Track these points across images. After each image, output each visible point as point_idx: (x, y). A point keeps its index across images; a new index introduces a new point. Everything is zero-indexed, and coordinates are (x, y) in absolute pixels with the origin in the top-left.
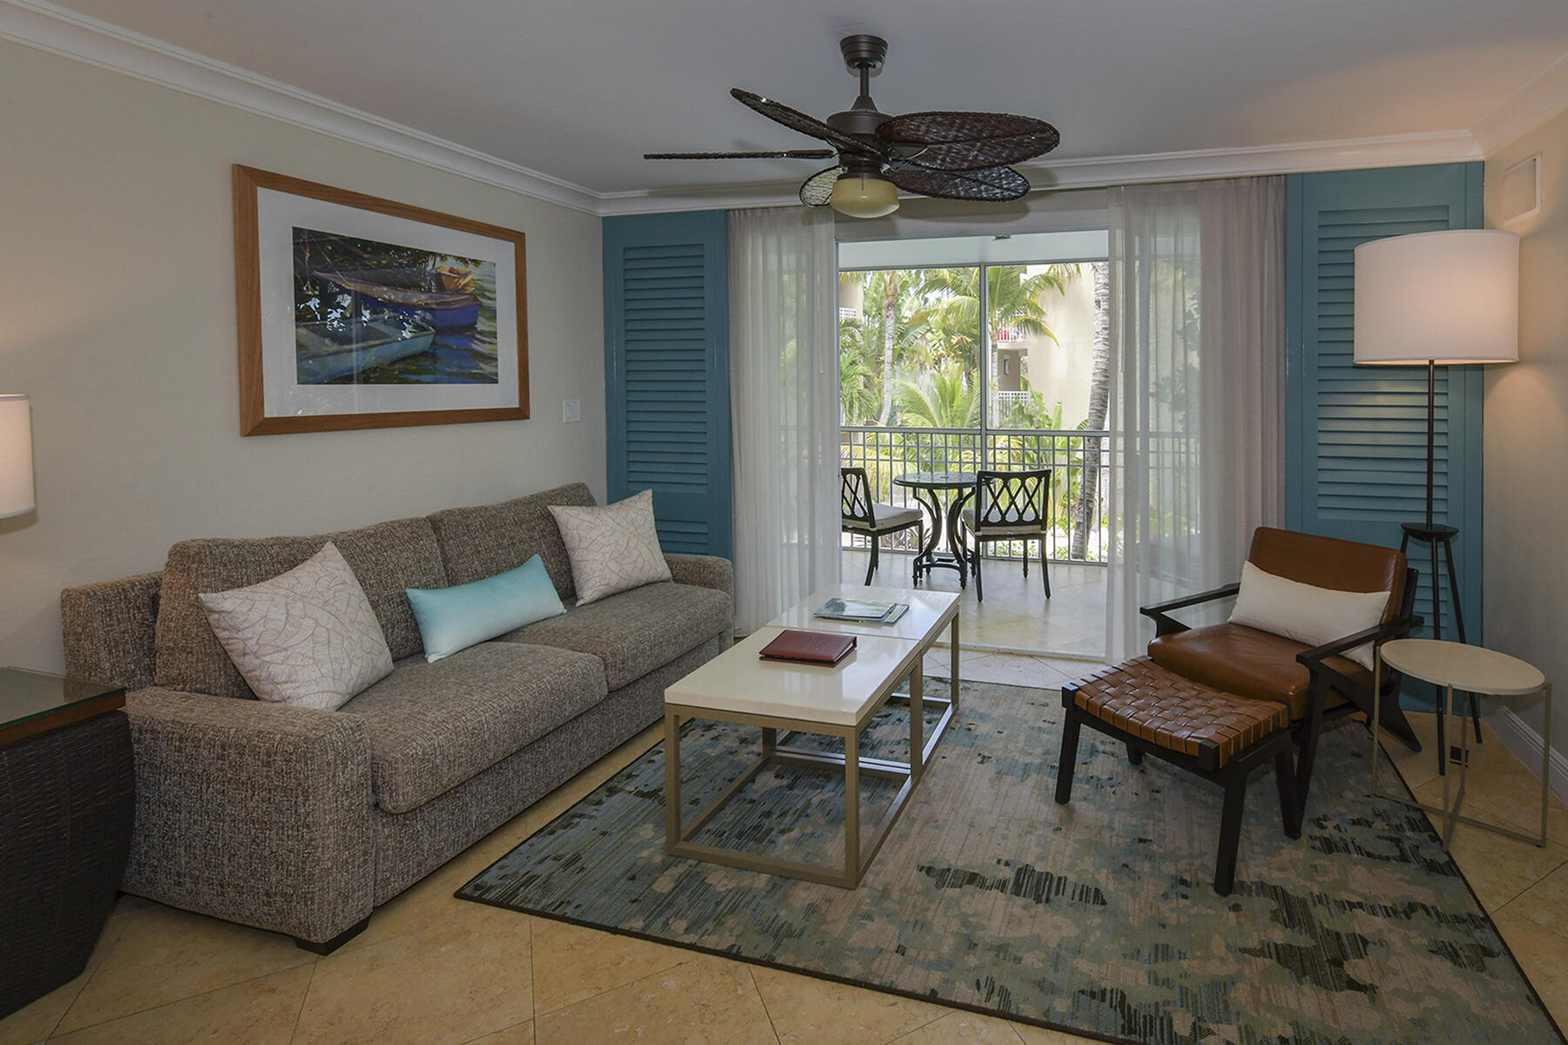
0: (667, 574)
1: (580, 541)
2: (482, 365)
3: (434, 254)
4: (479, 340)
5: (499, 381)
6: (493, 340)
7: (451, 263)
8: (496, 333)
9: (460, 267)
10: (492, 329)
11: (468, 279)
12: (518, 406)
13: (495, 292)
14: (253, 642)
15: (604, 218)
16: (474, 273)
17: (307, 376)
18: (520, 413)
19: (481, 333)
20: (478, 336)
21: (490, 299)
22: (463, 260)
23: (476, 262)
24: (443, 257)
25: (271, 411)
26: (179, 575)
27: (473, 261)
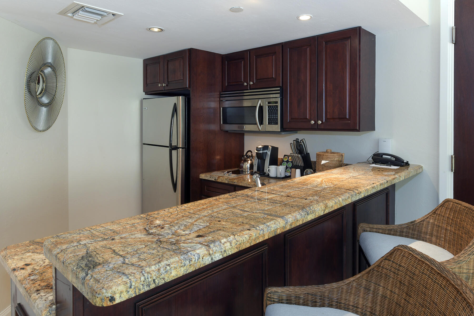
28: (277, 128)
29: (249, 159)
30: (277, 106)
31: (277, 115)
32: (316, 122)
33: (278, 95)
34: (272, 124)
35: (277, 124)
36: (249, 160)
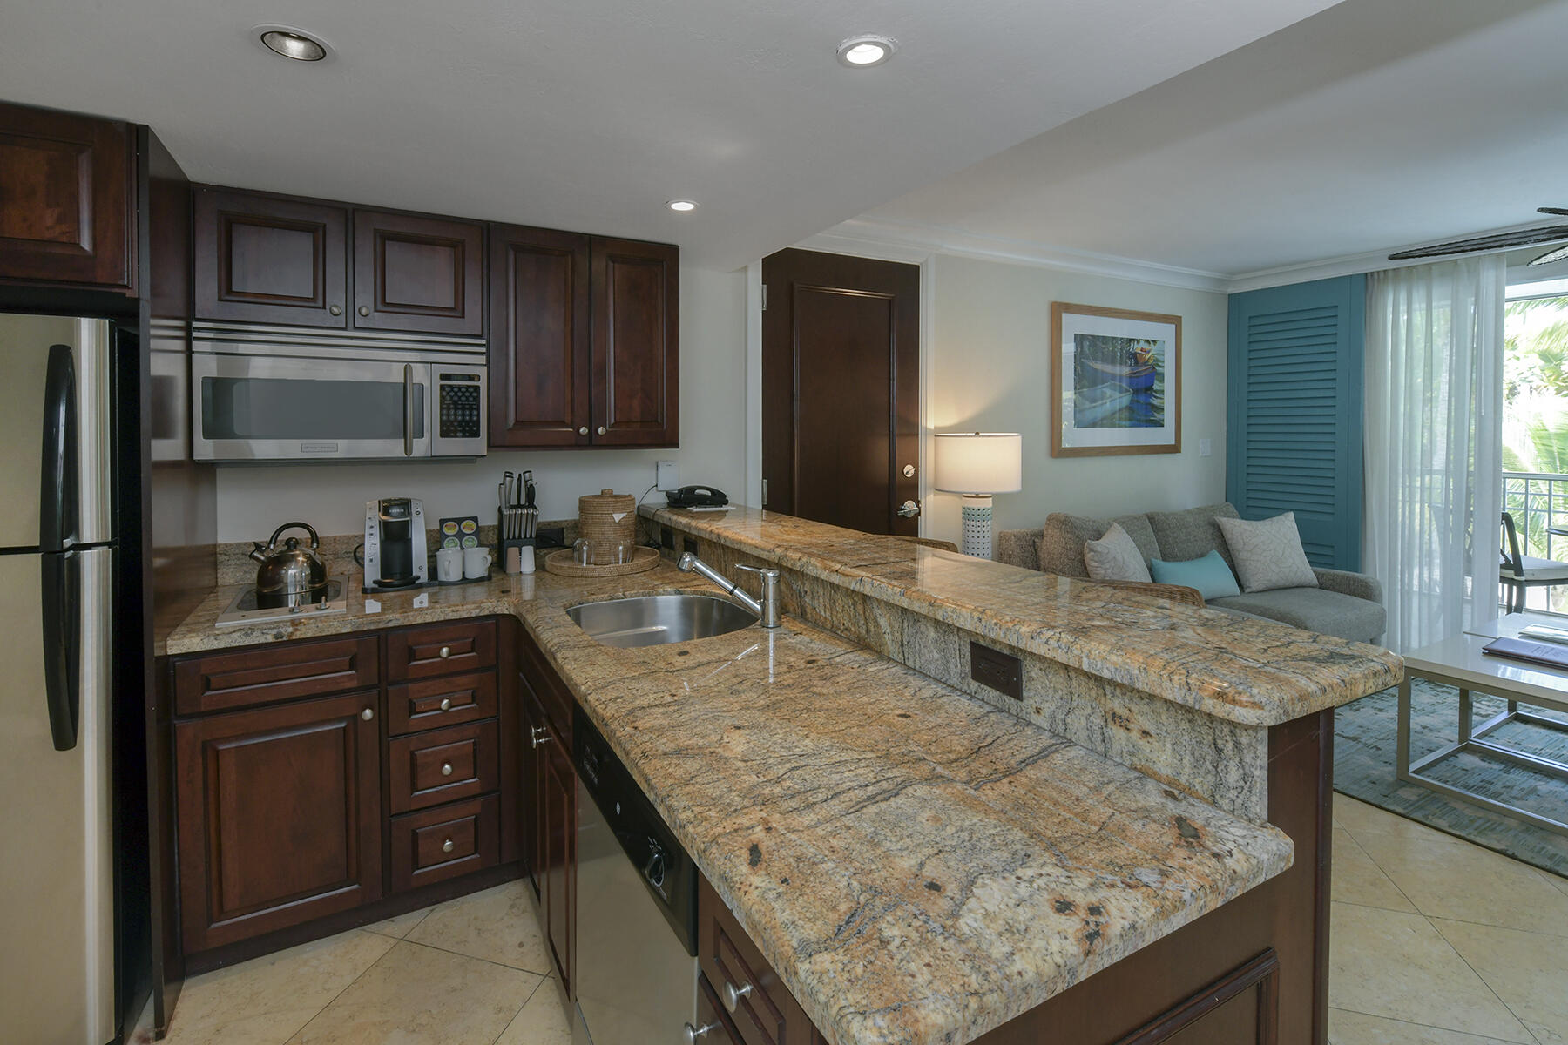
0: (1315, 581)
1: (1244, 545)
2: (1156, 414)
3: (1134, 340)
4: (1155, 397)
5: (1165, 425)
6: (1161, 396)
7: (1143, 345)
8: (1163, 391)
9: (1146, 346)
10: (1161, 388)
11: (1150, 354)
12: (1173, 443)
13: (1163, 362)
14: (1109, 571)
15: (1229, 295)
16: (1153, 349)
17: (1079, 424)
18: (1174, 449)
19: (1156, 392)
20: (1154, 394)
21: (1161, 367)
22: (1147, 341)
23: (1154, 342)
24: (1138, 341)
25: (1066, 444)
26: (1056, 531)
27: (1153, 341)
28: (479, 445)
29: (298, 552)
30: (477, 388)
31: (475, 412)
32: (593, 431)
33: (483, 360)
34: (456, 436)
35: (476, 434)
36: (298, 556)
